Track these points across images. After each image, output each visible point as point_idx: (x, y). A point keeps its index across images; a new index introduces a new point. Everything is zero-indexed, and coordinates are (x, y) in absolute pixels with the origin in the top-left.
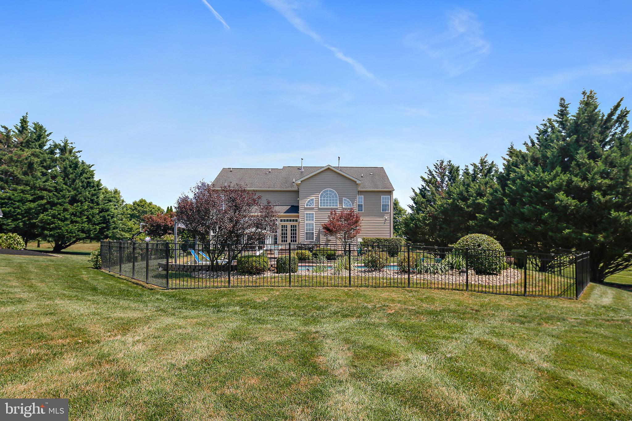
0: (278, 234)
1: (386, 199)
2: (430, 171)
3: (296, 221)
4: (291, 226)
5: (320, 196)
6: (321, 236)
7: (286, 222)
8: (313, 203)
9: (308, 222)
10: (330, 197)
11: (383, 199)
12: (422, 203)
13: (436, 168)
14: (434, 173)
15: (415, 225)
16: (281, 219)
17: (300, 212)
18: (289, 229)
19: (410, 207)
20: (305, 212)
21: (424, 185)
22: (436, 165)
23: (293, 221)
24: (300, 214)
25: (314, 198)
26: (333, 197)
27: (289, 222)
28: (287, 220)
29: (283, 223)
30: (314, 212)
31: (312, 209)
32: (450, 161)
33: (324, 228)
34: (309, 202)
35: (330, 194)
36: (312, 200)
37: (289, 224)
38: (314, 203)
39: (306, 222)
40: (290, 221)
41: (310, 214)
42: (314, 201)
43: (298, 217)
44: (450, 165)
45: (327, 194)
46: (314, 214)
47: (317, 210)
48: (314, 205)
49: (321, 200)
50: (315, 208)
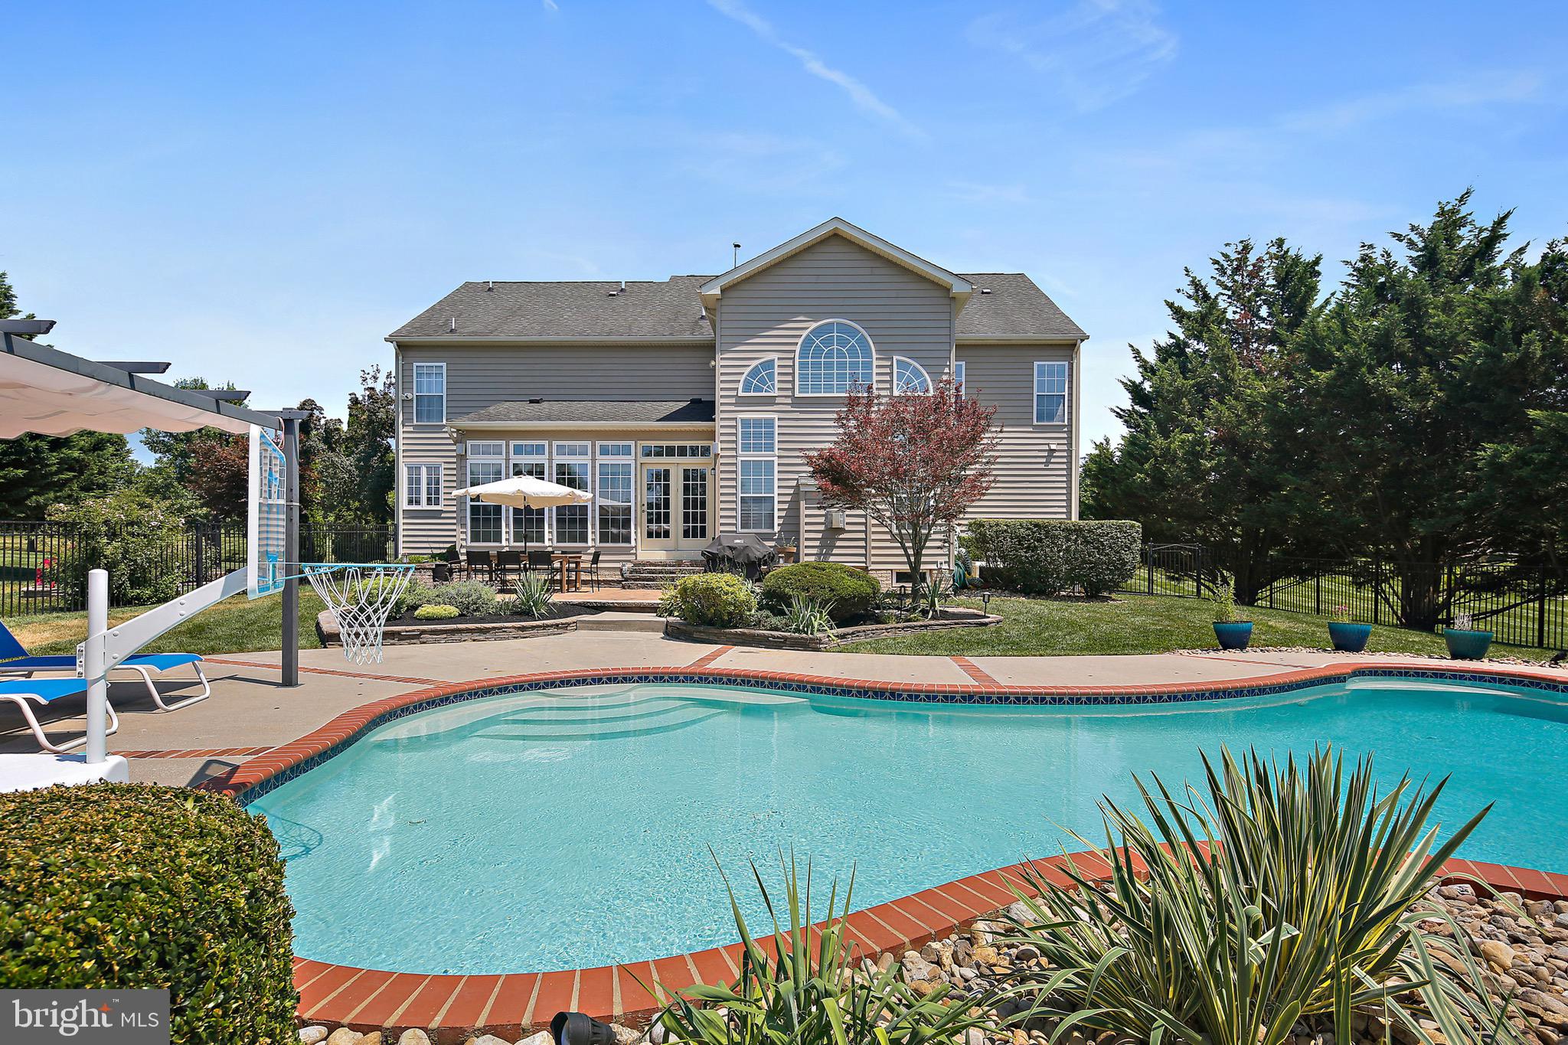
0: (632, 504)
1: (1051, 374)
3: (706, 451)
4: (686, 473)
5: (798, 349)
6: (804, 512)
7: (665, 459)
8: (771, 376)
9: (752, 456)
10: (841, 355)
11: (1041, 373)
12: (1180, 393)
13: (1222, 271)
14: (1213, 290)
15: (1153, 478)
16: (645, 444)
17: (718, 416)
18: (676, 483)
19: (1121, 417)
20: (740, 416)
21: (1180, 333)
22: (1221, 259)
23: (694, 451)
24: (718, 423)
25: (775, 356)
26: (853, 352)
27: (676, 459)
28: (670, 451)
29: (653, 459)
30: (776, 416)
31: (770, 401)
32: (1280, 243)
33: (818, 472)
34: (754, 373)
35: (842, 342)
36: (770, 364)
37: (676, 466)
38: (777, 378)
39: (744, 456)
40: (682, 451)
41: (757, 423)
42: (777, 370)
43: (711, 435)
44: (1282, 257)
45: (828, 342)
46: (777, 423)
47: (789, 408)
48: (777, 385)
49: (803, 366)
50: (778, 400)
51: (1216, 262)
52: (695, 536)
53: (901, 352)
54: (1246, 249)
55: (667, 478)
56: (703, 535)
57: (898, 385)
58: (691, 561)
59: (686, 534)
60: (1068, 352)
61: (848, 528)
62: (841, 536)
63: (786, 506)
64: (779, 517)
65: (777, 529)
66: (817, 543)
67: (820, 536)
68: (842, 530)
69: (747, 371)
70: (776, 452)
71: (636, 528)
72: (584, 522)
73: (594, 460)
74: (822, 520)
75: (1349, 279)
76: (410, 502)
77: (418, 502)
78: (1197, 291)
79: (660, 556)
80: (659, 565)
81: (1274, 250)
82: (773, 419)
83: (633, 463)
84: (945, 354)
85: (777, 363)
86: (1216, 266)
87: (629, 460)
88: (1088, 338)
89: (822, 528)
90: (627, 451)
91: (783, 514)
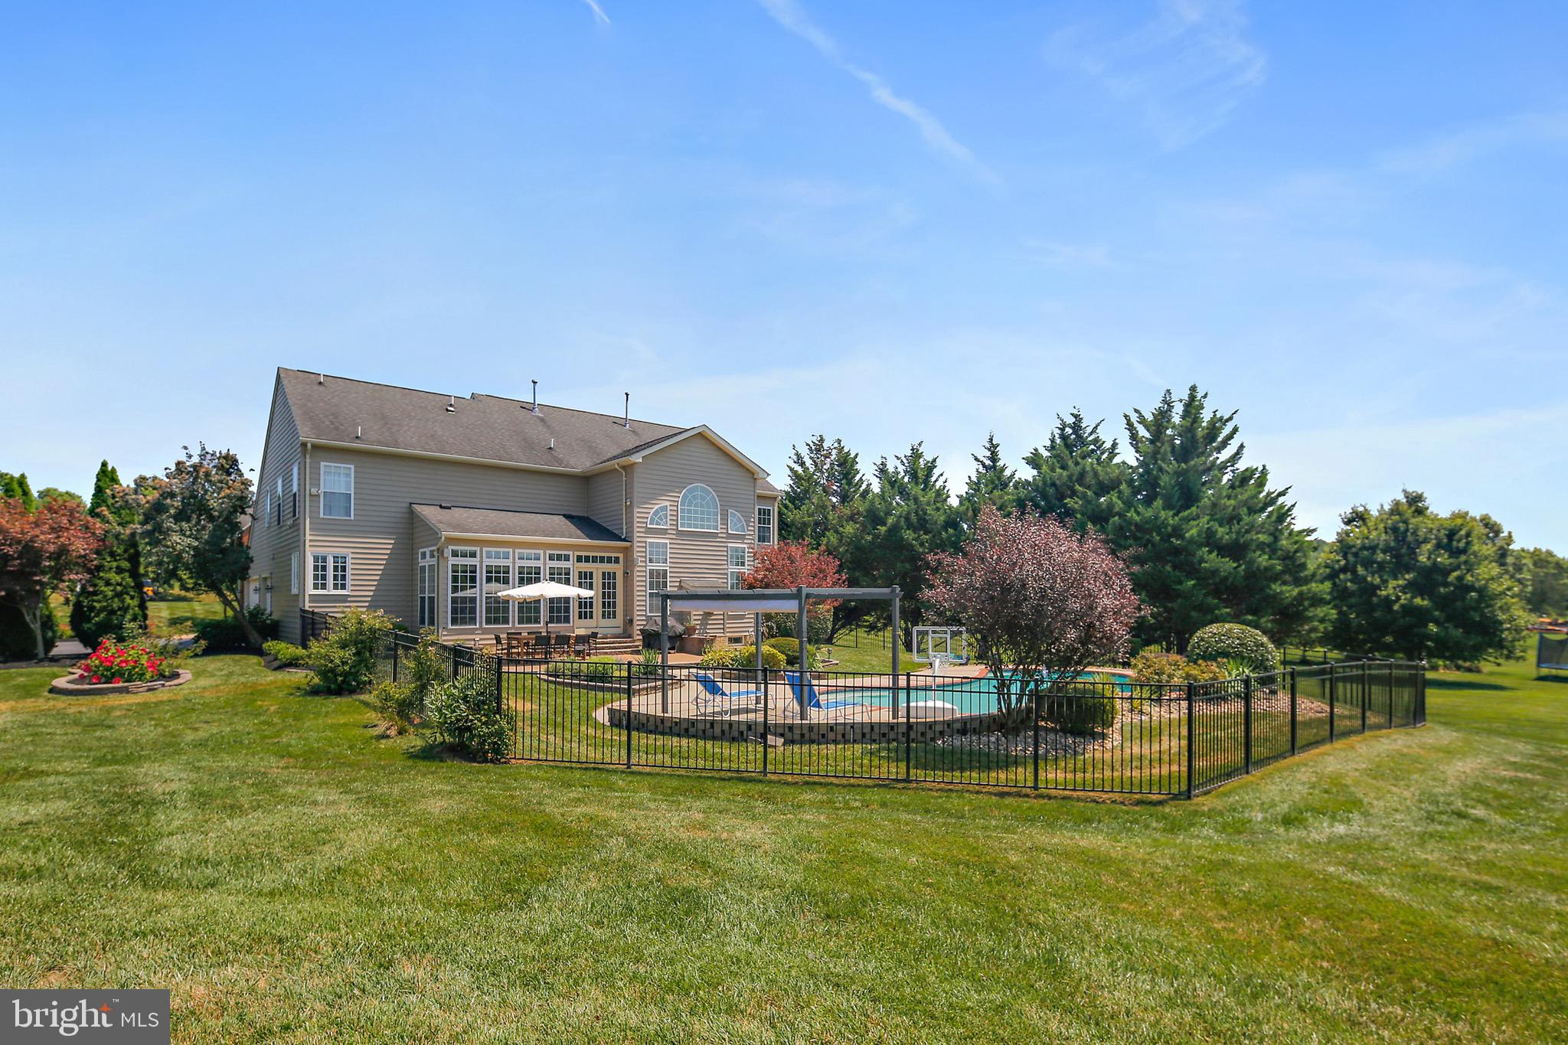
2: (798, 454)
4: (604, 574)
5: (680, 500)
7: (591, 564)
8: (665, 516)
9: (655, 566)
10: (702, 506)
13: (810, 449)
14: (807, 460)
16: (580, 553)
17: (634, 539)
18: (597, 581)
20: (649, 540)
22: (810, 443)
23: (609, 560)
24: (635, 544)
25: (668, 503)
26: (708, 505)
27: (598, 565)
28: (595, 559)
29: (584, 564)
30: (668, 541)
31: (664, 532)
32: (838, 441)
34: (656, 513)
35: (702, 498)
36: (664, 508)
37: (597, 569)
38: (669, 517)
39: (650, 566)
40: (602, 560)
41: (658, 545)
42: (668, 513)
43: (629, 551)
44: (840, 450)
45: (695, 498)
46: (669, 546)
47: (674, 537)
48: (669, 522)
49: (683, 511)
50: (669, 532)
51: (808, 445)
52: (609, 617)
53: (732, 507)
54: (822, 440)
55: (591, 577)
56: (614, 617)
57: (730, 527)
60: (772, 502)
69: (652, 511)
70: (668, 564)
71: (572, 612)
72: (538, 609)
73: (545, 564)
75: (876, 473)
76: (316, 587)
77: (324, 586)
81: (836, 445)
85: (669, 508)
86: (808, 447)
90: (567, 558)
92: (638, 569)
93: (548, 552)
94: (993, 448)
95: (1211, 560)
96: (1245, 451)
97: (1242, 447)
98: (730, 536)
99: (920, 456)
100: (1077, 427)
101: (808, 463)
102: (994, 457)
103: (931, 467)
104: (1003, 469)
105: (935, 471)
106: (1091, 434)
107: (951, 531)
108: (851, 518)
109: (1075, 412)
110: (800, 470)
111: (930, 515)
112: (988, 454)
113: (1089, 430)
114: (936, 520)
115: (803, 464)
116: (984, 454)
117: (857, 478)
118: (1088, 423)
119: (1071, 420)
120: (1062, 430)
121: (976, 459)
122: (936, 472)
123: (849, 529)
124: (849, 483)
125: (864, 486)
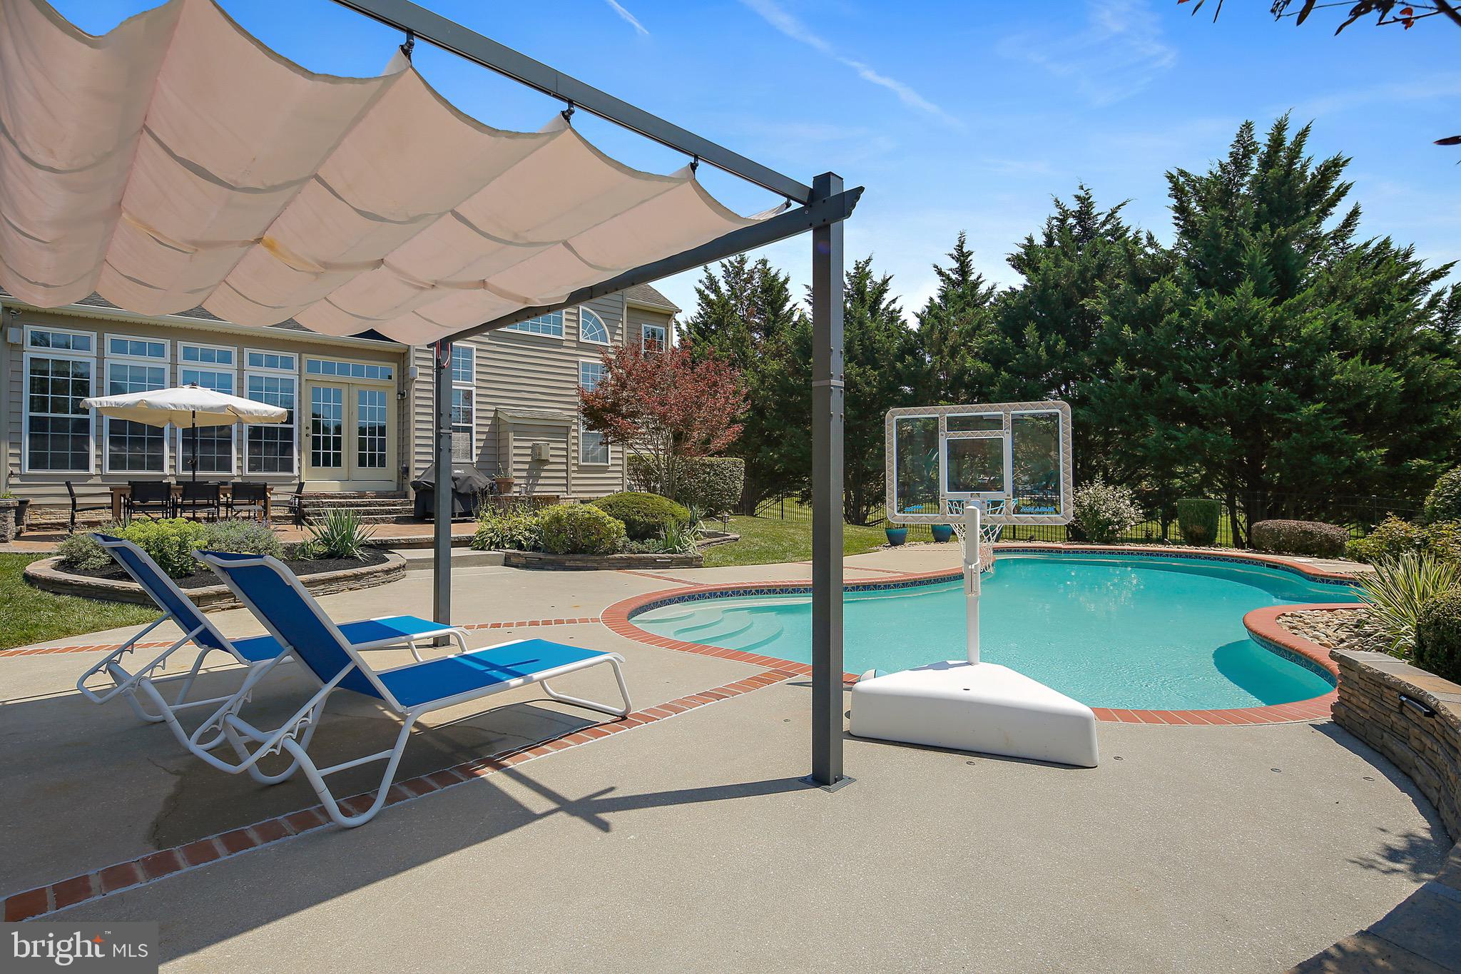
30: (474, 346)
46: (474, 354)
52: (372, 464)
55: (338, 398)
56: (382, 464)
57: (583, 332)
58: (377, 492)
59: (362, 463)
60: (665, 320)
61: (551, 460)
62: (545, 468)
63: (484, 437)
64: (477, 447)
65: (475, 459)
66: (525, 474)
67: (527, 467)
68: (546, 462)
70: (475, 382)
71: (300, 454)
72: (226, 445)
73: (241, 370)
74: (529, 452)
75: (808, 298)
78: (712, 285)
79: (333, 487)
80: (336, 498)
81: (759, 266)
82: (472, 349)
83: (296, 379)
84: (619, 311)
86: (724, 269)
87: (292, 374)
88: (681, 311)
89: (529, 459)
90: (287, 364)
91: (481, 444)
92: (418, 386)
93: (247, 351)
94: (963, 258)
95: (1347, 371)
96: (1360, 219)
97: (1355, 213)
98: (582, 346)
99: (868, 275)
100: (1084, 214)
101: (724, 288)
102: (964, 269)
103: (882, 288)
104: (976, 285)
105: (885, 295)
106: (1104, 224)
107: (909, 358)
108: (778, 355)
109: (1082, 193)
110: (712, 296)
111: (879, 341)
112: (955, 265)
113: (1102, 218)
114: (888, 350)
115: (716, 290)
116: (950, 265)
117: (787, 308)
118: (1101, 208)
119: (1074, 206)
120: (1063, 221)
121: (940, 273)
122: (888, 297)
123: (774, 366)
124: (776, 314)
125: (795, 318)
